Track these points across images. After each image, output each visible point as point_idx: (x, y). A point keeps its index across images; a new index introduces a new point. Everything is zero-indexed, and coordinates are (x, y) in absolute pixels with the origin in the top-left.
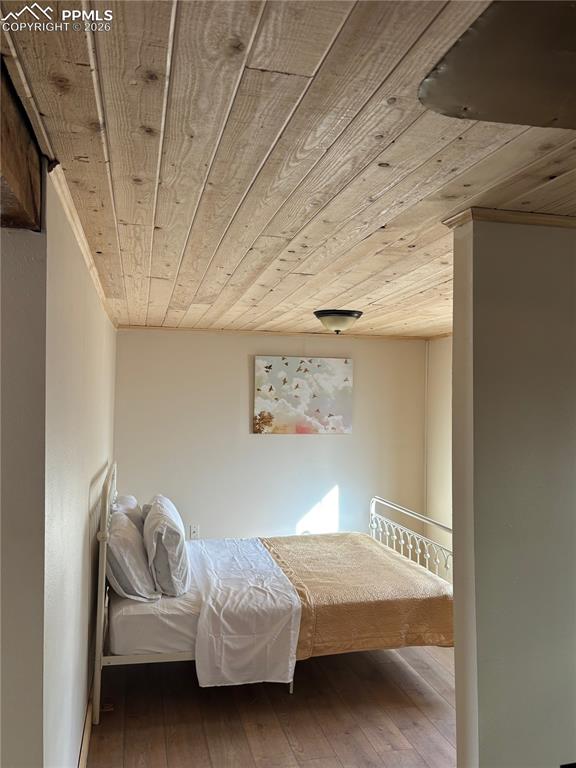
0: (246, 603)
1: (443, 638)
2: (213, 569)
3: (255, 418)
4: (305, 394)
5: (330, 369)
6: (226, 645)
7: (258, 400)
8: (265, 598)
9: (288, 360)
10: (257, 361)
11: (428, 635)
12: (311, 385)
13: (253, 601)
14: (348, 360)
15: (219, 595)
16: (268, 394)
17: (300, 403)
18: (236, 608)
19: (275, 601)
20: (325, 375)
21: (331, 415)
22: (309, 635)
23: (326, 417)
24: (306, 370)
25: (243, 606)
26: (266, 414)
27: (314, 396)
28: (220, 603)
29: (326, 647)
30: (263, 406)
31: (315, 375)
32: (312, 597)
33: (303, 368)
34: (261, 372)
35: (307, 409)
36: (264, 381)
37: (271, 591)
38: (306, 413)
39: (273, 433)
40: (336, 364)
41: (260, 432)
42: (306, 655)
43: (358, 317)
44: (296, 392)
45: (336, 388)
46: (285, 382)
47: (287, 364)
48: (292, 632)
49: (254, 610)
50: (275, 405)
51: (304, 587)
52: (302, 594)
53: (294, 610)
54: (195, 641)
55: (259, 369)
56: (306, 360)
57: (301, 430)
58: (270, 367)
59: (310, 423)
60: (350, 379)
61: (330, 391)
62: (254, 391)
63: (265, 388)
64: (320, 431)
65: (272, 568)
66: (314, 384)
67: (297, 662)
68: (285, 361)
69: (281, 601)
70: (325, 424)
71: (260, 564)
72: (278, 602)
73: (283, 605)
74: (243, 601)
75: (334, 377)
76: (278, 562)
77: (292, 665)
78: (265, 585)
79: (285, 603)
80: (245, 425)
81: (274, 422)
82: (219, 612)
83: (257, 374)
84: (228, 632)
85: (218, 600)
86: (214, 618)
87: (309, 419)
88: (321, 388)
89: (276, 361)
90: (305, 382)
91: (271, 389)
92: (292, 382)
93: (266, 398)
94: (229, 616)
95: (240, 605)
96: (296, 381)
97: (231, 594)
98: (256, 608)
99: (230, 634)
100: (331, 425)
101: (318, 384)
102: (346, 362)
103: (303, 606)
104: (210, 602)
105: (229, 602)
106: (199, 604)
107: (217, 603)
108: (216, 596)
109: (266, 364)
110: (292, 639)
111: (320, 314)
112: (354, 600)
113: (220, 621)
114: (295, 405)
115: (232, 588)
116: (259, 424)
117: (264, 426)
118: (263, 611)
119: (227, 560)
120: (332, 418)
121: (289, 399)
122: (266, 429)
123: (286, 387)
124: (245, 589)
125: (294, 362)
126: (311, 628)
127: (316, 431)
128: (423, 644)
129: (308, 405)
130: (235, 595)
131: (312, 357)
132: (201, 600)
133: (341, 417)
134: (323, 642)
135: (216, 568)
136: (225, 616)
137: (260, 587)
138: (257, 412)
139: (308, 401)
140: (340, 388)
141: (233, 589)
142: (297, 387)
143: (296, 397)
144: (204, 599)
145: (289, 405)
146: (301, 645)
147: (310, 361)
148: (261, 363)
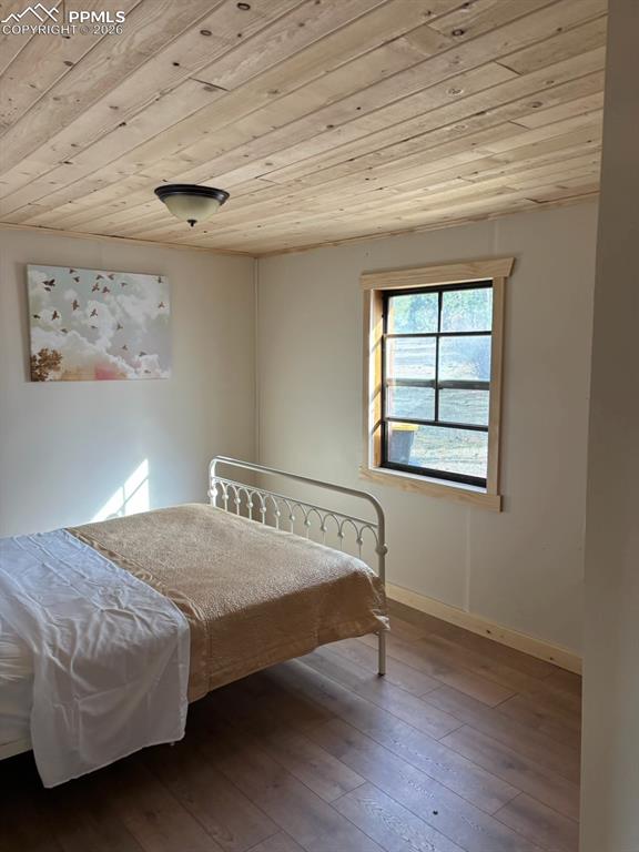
0: (107, 640)
1: (358, 626)
2: (23, 591)
3: (33, 359)
4: (106, 323)
5: (139, 289)
6: (85, 714)
7: (36, 332)
8: (134, 625)
9: (79, 273)
10: (29, 273)
11: (341, 626)
12: (113, 312)
13: (118, 634)
14: (163, 279)
15: (58, 637)
16: (51, 323)
17: (99, 338)
18: (93, 653)
19: (149, 626)
20: (133, 298)
21: (142, 354)
22: (203, 664)
23: (137, 357)
24: (105, 290)
25: (104, 647)
26: (49, 353)
27: (119, 327)
28: (66, 651)
29: (226, 674)
30: (43, 340)
31: (119, 298)
32: (200, 609)
33: (101, 288)
34: (37, 290)
35: (109, 345)
36: (44, 303)
37: (138, 612)
38: (108, 351)
39: (61, 380)
40: (145, 282)
41: (43, 380)
42: (201, 693)
43: (222, 202)
44: (94, 321)
45: (148, 317)
46: (75, 305)
47: (77, 280)
48: (181, 666)
49: (121, 648)
50: (63, 339)
51: (183, 598)
52: (185, 608)
53: (180, 634)
54: (28, 720)
55: (35, 285)
56: (104, 274)
57: (103, 374)
58: (51, 283)
59: (114, 365)
60: (167, 304)
61: (141, 320)
62: (28, 318)
63: (45, 314)
64: (129, 376)
65: (114, 572)
66: (119, 310)
67: (190, 706)
68: (74, 275)
69: (158, 625)
70: (136, 366)
71: (93, 571)
72: (154, 627)
73: (162, 631)
74: (101, 637)
75: (142, 300)
76: (116, 562)
77: (184, 712)
78: (124, 604)
79: (164, 627)
80: (18, 369)
81: (62, 364)
82: (67, 666)
83: (32, 293)
84: (84, 693)
85: (59, 644)
86: (59, 677)
87: (113, 359)
88: (127, 316)
89: (60, 275)
90: (104, 306)
91: (55, 316)
92: (86, 305)
93: (47, 328)
94: (84, 668)
95: (99, 646)
96: (92, 305)
97: (79, 632)
98: (124, 645)
99: (91, 694)
100: (144, 367)
101: (123, 310)
102: (160, 281)
103: (191, 625)
104: (48, 652)
105: (79, 644)
106: (28, 659)
107: (60, 651)
108: (54, 639)
109: (45, 278)
110: (181, 676)
111: (165, 192)
112: (256, 602)
113: (69, 678)
114: (93, 340)
115: (74, 619)
116: (39, 367)
117: (47, 370)
118: (135, 646)
119: (36, 571)
120: (144, 357)
121: (83, 330)
122: (52, 374)
123: (77, 313)
124: (96, 617)
125: (88, 277)
126: (204, 653)
127: (123, 376)
128: (337, 638)
129: (111, 340)
130: (85, 629)
131: (113, 271)
132: (31, 651)
133: (155, 356)
134: (222, 668)
135: (27, 587)
136: (78, 669)
137: (116, 608)
138: (35, 351)
139: (111, 334)
140: (154, 316)
141: (78, 621)
142: (94, 313)
143: (93, 327)
144: (36, 649)
145: (85, 340)
146: (193, 681)
147: (111, 277)
148: (37, 276)
